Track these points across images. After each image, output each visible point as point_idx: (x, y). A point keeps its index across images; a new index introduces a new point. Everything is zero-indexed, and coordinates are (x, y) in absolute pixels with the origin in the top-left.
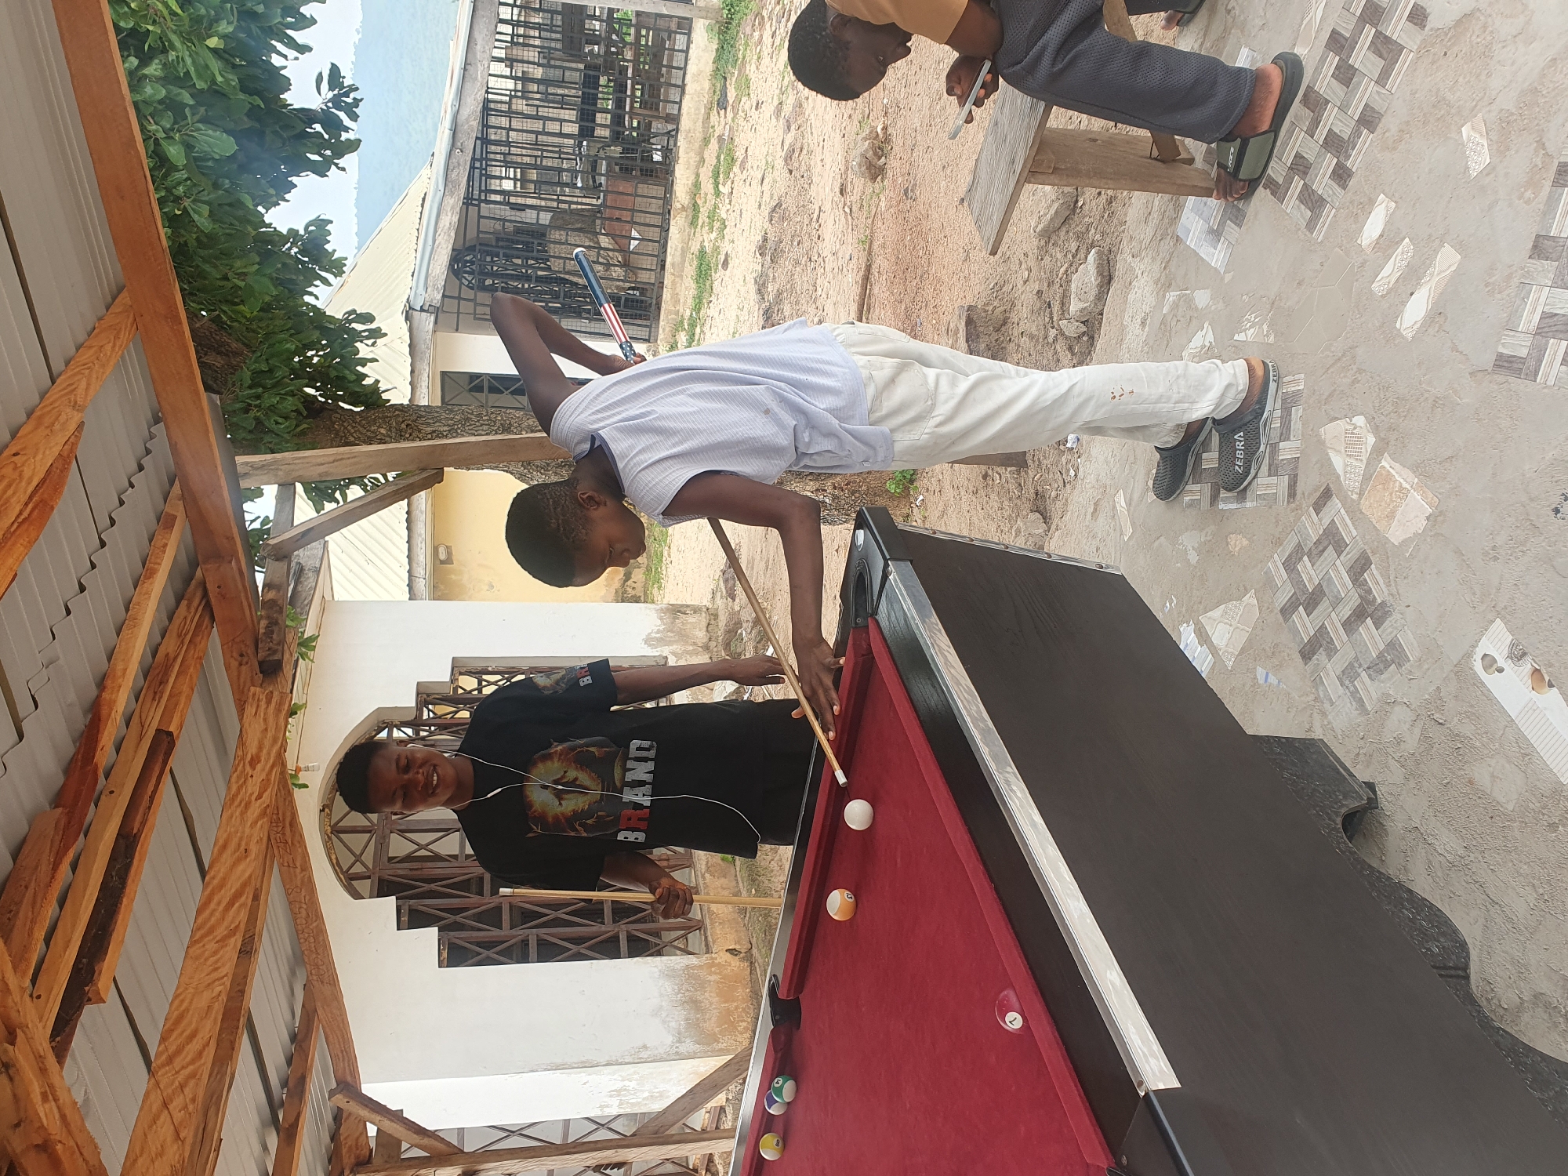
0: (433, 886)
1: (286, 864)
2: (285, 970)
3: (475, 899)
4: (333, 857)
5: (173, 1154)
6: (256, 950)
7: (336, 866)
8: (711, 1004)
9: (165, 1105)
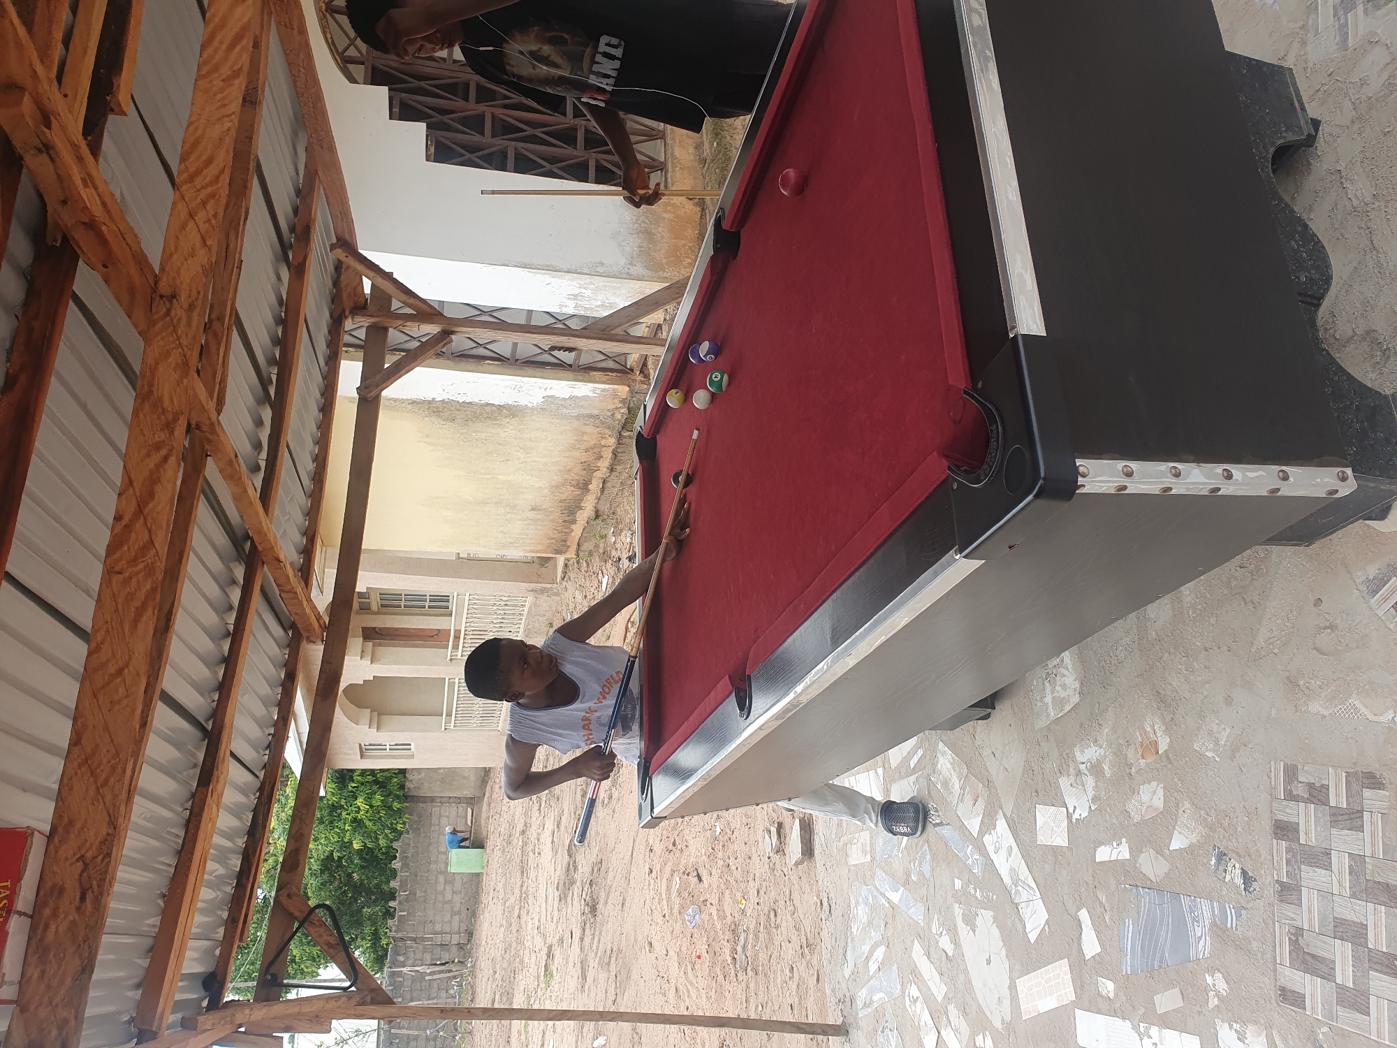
0: (423, 84)
1: (283, 23)
2: (288, 131)
3: (460, 103)
4: (329, 36)
5: (202, 256)
6: (260, 103)
7: (332, 45)
8: (663, 237)
9: (191, 216)
